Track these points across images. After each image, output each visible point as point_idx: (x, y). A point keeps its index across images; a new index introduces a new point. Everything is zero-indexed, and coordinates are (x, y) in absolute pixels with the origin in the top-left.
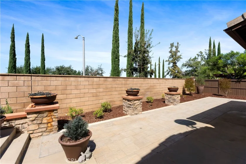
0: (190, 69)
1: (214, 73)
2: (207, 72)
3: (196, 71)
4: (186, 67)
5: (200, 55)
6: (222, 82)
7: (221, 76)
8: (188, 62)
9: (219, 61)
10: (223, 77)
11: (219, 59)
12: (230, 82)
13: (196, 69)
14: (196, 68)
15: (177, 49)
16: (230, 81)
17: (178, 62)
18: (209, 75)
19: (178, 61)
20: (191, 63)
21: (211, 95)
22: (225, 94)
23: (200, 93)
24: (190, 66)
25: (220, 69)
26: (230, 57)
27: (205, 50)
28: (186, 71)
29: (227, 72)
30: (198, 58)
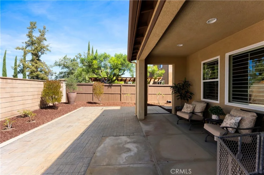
0: (65, 70)
1: (90, 77)
2: (83, 75)
3: (72, 73)
4: (61, 67)
5: (79, 57)
6: (96, 86)
7: (96, 80)
8: (62, 60)
9: (93, 61)
10: (97, 81)
11: (94, 59)
12: (104, 87)
13: (72, 71)
14: (73, 69)
15: (42, 35)
16: (103, 85)
17: (42, 55)
18: (85, 78)
19: (42, 53)
20: (66, 63)
21: (85, 104)
22: (98, 101)
23: (70, 102)
24: (65, 66)
25: (95, 72)
26: (104, 59)
27: (84, 53)
28: (61, 73)
29: (101, 76)
30: (77, 60)
